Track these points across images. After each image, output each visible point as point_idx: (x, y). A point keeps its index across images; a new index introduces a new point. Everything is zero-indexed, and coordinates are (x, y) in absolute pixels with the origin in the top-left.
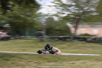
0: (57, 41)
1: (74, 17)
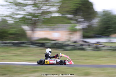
0: (10, 46)
1: (31, 18)
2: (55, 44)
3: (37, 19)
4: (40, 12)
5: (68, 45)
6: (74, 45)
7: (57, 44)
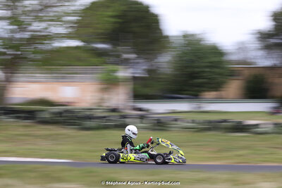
1: (5, 50)
2: (60, 114)
3: (19, 53)
4: (26, 35)
5: (90, 118)
6: (104, 117)
7: (64, 114)
